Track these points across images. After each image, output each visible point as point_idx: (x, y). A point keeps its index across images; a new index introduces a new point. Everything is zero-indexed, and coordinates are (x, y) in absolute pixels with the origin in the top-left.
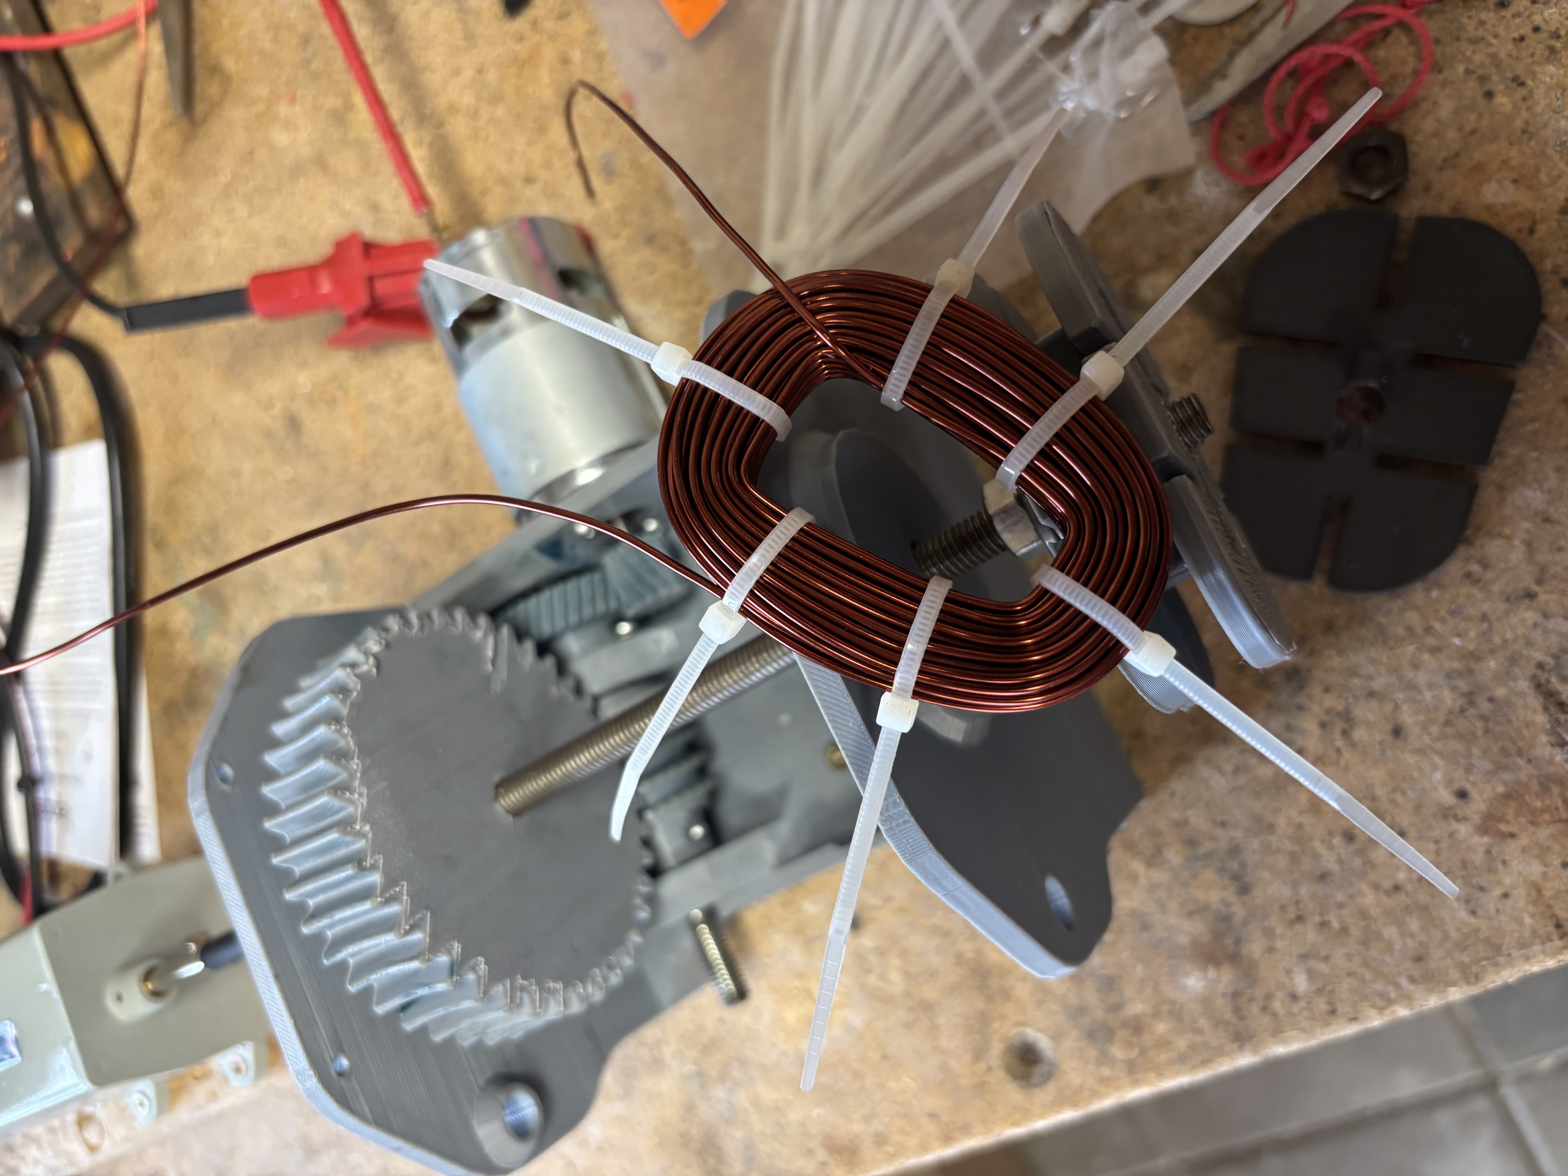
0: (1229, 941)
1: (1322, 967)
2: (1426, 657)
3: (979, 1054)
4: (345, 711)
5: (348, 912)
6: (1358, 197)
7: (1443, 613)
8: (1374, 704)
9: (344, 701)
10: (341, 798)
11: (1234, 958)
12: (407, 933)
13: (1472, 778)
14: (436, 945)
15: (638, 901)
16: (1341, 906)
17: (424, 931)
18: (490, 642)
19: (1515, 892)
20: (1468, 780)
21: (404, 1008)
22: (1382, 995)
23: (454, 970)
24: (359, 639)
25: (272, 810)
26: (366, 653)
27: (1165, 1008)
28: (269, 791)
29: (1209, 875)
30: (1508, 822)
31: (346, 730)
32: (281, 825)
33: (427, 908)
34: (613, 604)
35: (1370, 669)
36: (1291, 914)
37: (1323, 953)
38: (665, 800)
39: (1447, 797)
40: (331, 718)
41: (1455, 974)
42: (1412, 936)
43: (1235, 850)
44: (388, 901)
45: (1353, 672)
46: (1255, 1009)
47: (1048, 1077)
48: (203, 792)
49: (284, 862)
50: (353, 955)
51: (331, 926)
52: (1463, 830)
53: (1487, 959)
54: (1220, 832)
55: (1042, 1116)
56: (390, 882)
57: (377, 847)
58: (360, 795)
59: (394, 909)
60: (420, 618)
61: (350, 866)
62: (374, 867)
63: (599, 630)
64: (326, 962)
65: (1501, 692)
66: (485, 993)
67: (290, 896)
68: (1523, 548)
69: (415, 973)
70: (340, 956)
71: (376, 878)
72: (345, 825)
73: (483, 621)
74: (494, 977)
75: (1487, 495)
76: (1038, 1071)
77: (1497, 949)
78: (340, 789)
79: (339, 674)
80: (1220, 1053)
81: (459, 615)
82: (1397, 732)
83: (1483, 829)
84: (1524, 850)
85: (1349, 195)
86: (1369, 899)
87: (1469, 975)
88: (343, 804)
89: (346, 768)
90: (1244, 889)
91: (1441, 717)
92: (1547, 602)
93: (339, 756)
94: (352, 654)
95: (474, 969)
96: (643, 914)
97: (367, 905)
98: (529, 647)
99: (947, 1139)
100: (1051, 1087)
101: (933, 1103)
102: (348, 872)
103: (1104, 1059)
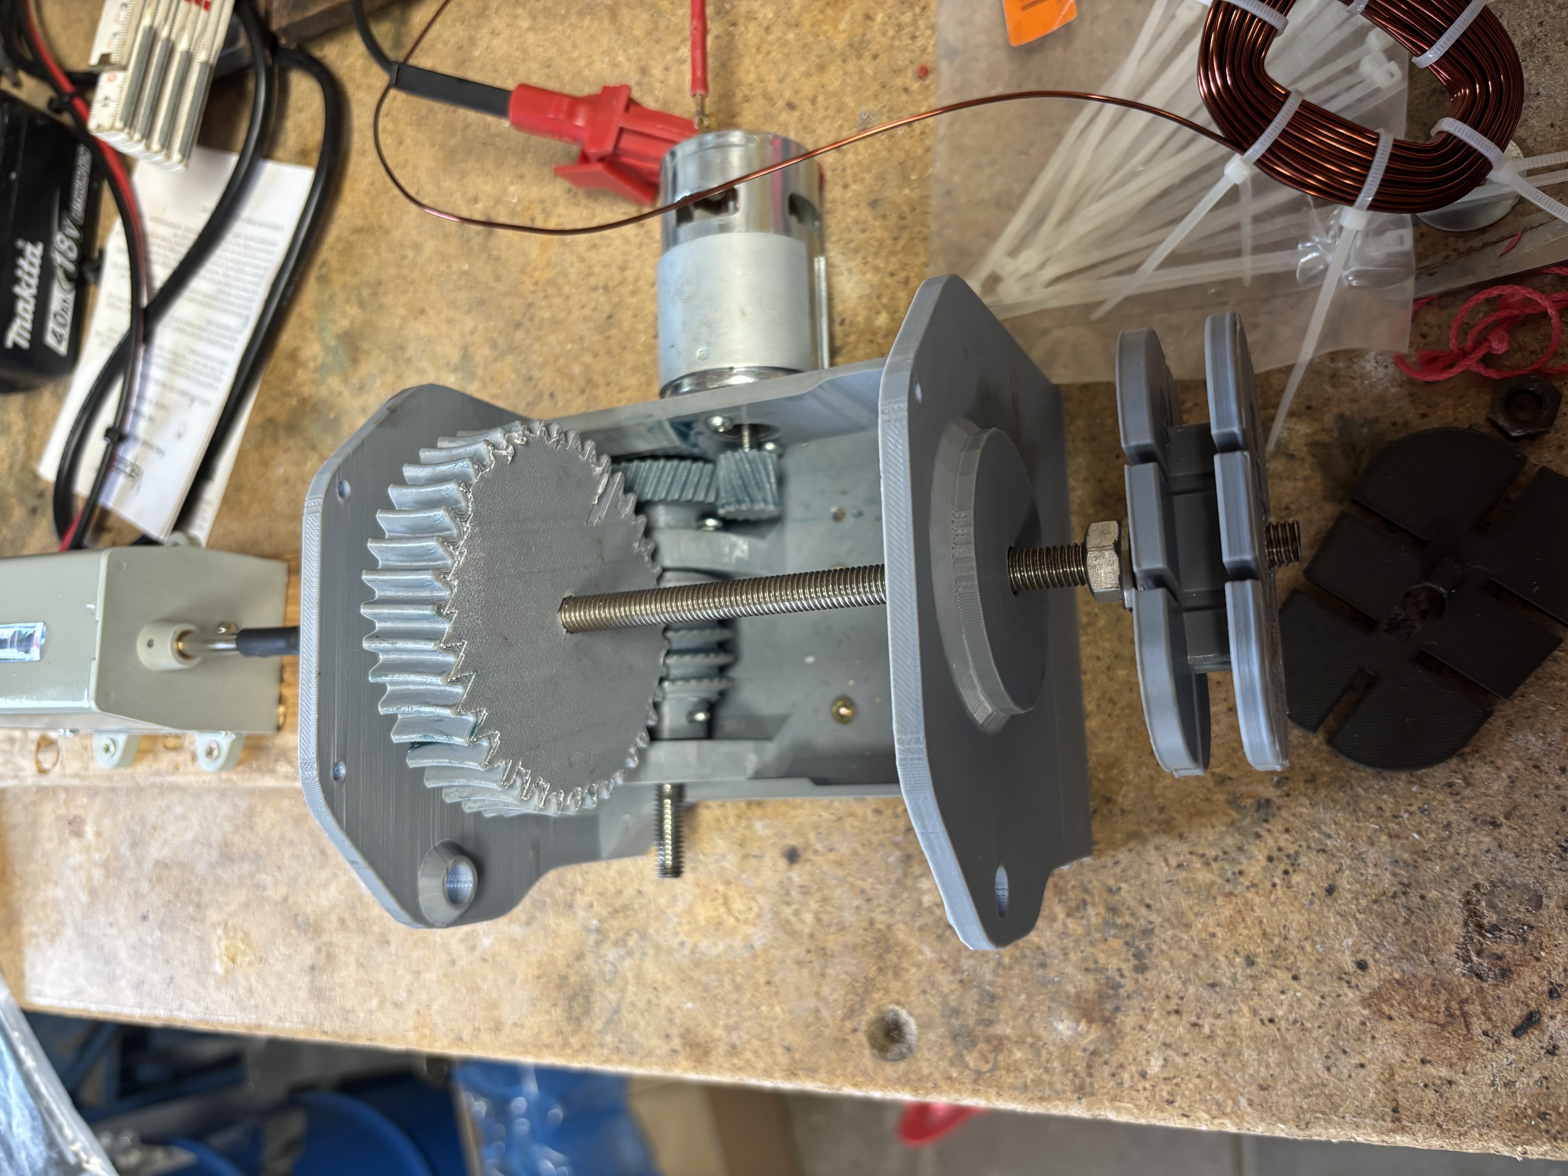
0: (1109, 1006)
1: (1179, 1060)
2: (1384, 838)
3: (851, 1013)
4: (475, 480)
5: (410, 645)
6: (1501, 429)
7: (1414, 808)
8: (1322, 859)
9: (477, 471)
10: (446, 548)
11: (1107, 1021)
12: (452, 683)
13: (1377, 956)
14: (469, 704)
15: (632, 750)
16: (1218, 1016)
17: (466, 688)
18: (604, 481)
19: (1371, 1067)
20: (1373, 956)
21: (415, 745)
22: (1218, 1104)
23: (475, 731)
24: (507, 427)
25: (379, 535)
26: (509, 441)
27: (1029, 1040)
28: (381, 517)
29: (1117, 944)
30: (1392, 1006)
31: (470, 496)
32: (382, 551)
33: (475, 671)
34: (711, 498)
35: (1331, 829)
36: (1172, 1006)
37: (1185, 1048)
38: (686, 679)
39: (1348, 963)
40: (463, 480)
41: (1289, 1113)
42: (1268, 1066)
43: (1147, 932)
44: (449, 650)
45: (1315, 825)
46: (1106, 1071)
47: (902, 1057)
48: (323, 496)
49: (369, 581)
50: (393, 683)
51: (386, 651)
52: (1350, 995)
53: (1323, 1113)
54: (1143, 911)
55: (883, 1087)
56: (457, 635)
57: (456, 603)
58: (461, 553)
59: (450, 659)
60: (559, 433)
61: (430, 607)
62: (448, 617)
63: (690, 515)
64: (371, 679)
65: (1433, 894)
66: (490, 762)
67: (365, 611)
68: (1507, 782)
69: (441, 719)
70: (384, 679)
71: (447, 627)
72: (441, 572)
73: (605, 460)
74: (502, 752)
75: (1496, 723)
76: (896, 1049)
77: (1335, 1108)
78: (448, 542)
79: (482, 448)
80: (1059, 1095)
81: (590, 445)
82: (1330, 890)
83: (1366, 1002)
84: (1395, 1035)
85: (1494, 424)
86: (1244, 1020)
87: (1301, 1120)
88: (446, 555)
89: (459, 528)
90: (1141, 969)
91: (1374, 893)
92: (1507, 836)
93: (458, 514)
94: (497, 436)
95: (490, 738)
96: (632, 764)
97: (430, 646)
98: (632, 499)
99: (792, 1074)
100: (902, 1066)
101: (792, 1038)
102: (428, 611)
103: (958, 1060)
